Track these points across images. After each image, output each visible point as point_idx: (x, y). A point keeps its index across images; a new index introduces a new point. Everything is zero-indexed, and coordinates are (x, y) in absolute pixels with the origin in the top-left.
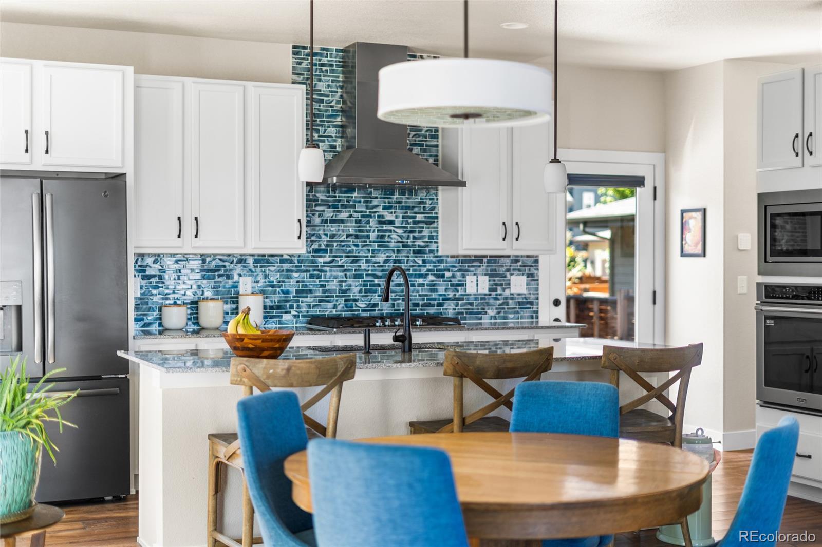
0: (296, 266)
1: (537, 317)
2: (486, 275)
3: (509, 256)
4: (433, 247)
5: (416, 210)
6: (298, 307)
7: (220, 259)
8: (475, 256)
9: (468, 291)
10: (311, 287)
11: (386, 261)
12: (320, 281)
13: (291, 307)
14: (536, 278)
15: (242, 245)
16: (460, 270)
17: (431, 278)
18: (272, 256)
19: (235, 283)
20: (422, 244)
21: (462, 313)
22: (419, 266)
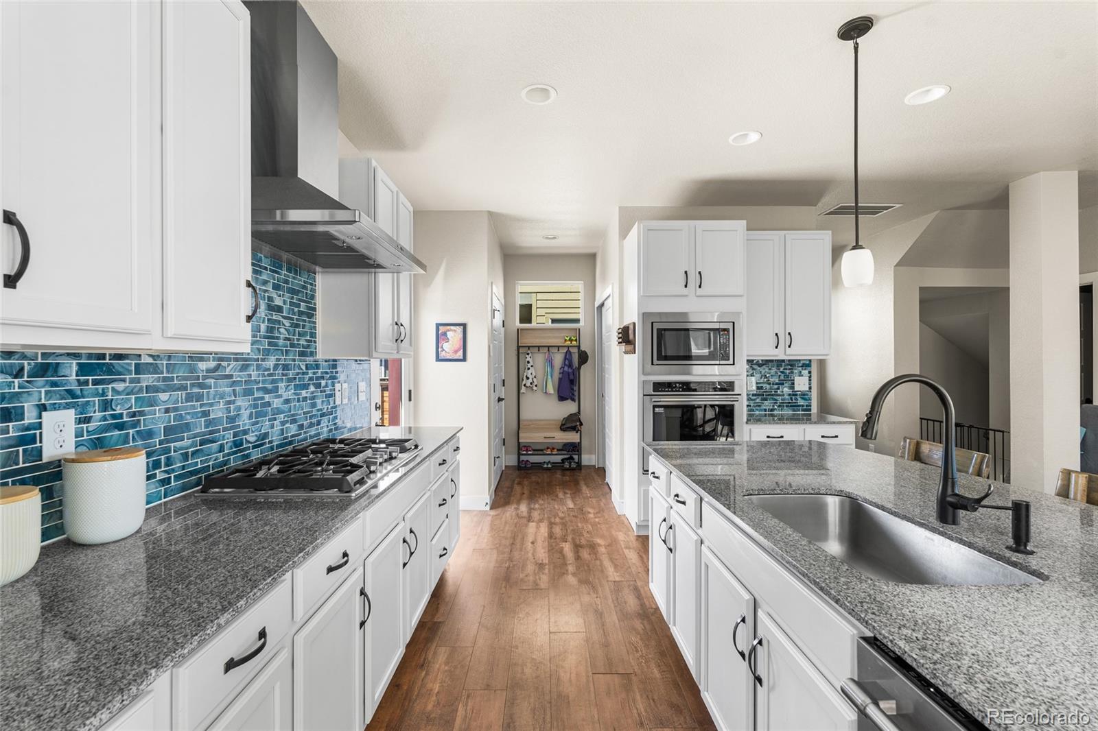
0: (165, 379)
2: (345, 381)
4: (313, 347)
5: (300, 296)
6: (169, 462)
9: (336, 403)
10: (189, 419)
11: (276, 367)
16: (330, 378)
19: (28, 429)
20: (305, 343)
22: (303, 373)
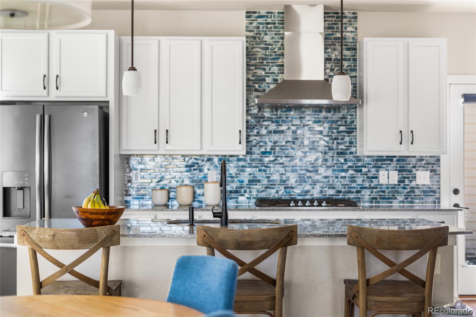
0: (249, 164)
1: (439, 203)
2: (395, 170)
3: (415, 157)
4: (353, 150)
5: (339, 123)
6: (250, 192)
7: (195, 159)
8: (387, 157)
9: (381, 182)
10: (259, 178)
11: (316, 160)
12: (266, 174)
13: (245, 192)
14: (438, 173)
15: (199, 148)
16: (374, 167)
17: (351, 172)
18: (232, 156)
19: (205, 174)
20: (344, 148)
21: (376, 198)
22: (342, 164)
